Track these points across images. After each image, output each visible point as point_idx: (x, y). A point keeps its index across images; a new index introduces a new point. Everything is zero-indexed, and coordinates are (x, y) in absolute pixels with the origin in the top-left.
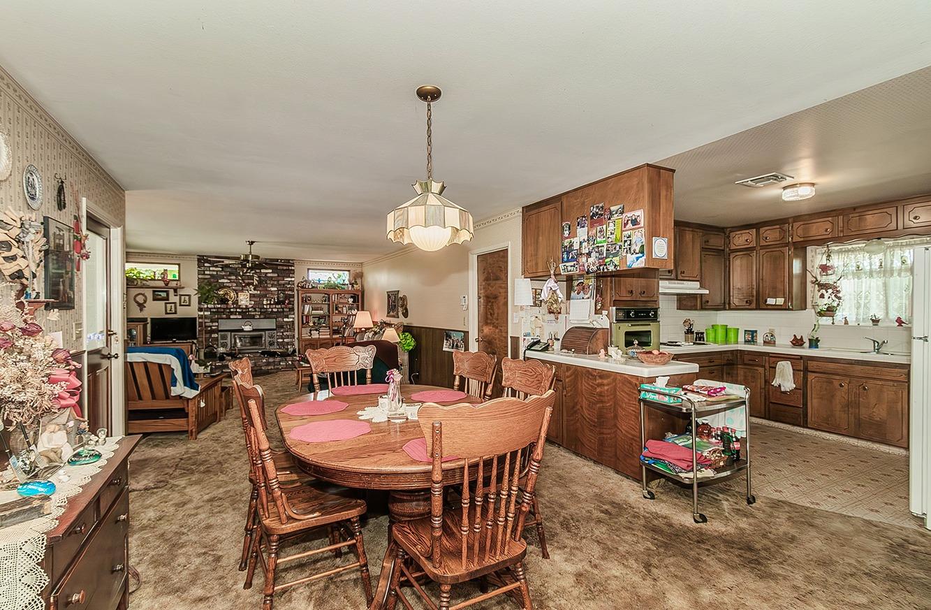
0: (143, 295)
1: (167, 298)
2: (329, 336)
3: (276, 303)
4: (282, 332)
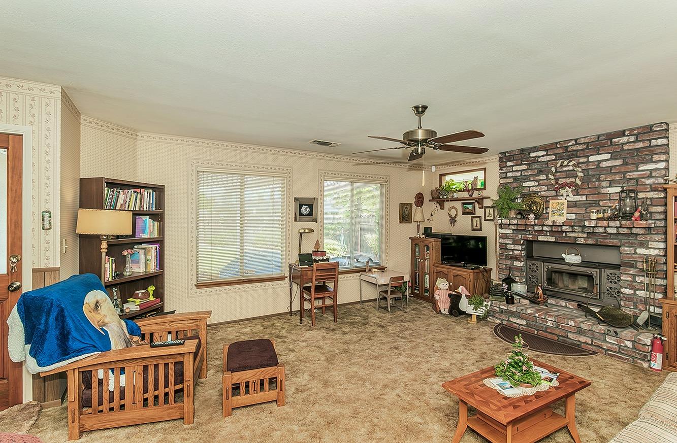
0: (455, 208)
1: (473, 212)
3: (613, 218)
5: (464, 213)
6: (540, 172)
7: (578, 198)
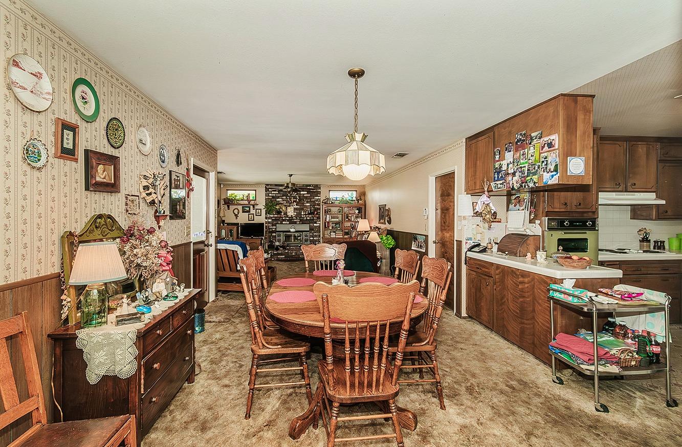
0: (237, 209)
1: (249, 211)
2: (342, 237)
3: (309, 214)
4: (313, 233)
5: (243, 212)
6: (283, 196)
7: (297, 207)
